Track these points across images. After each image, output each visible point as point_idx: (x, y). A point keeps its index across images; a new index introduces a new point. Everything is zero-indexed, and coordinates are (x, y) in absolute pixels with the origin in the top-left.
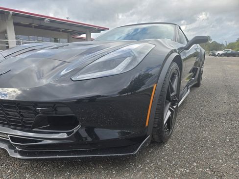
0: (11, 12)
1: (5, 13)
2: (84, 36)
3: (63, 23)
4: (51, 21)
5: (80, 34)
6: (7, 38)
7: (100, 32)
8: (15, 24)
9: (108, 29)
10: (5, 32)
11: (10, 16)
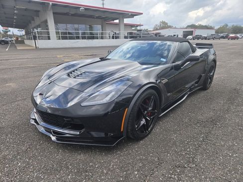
0: (51, 3)
1: (46, 4)
2: (117, 21)
3: (96, 10)
4: (86, 9)
5: (113, 20)
6: (48, 29)
7: (133, 17)
8: (54, 13)
9: (142, 14)
10: (46, 22)
11: (50, 6)
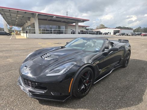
0: (37, 14)
1: (34, 14)
4: (57, 17)
5: (72, 23)
6: (34, 28)
7: (84, 22)
8: (38, 19)
9: (89, 20)
